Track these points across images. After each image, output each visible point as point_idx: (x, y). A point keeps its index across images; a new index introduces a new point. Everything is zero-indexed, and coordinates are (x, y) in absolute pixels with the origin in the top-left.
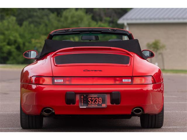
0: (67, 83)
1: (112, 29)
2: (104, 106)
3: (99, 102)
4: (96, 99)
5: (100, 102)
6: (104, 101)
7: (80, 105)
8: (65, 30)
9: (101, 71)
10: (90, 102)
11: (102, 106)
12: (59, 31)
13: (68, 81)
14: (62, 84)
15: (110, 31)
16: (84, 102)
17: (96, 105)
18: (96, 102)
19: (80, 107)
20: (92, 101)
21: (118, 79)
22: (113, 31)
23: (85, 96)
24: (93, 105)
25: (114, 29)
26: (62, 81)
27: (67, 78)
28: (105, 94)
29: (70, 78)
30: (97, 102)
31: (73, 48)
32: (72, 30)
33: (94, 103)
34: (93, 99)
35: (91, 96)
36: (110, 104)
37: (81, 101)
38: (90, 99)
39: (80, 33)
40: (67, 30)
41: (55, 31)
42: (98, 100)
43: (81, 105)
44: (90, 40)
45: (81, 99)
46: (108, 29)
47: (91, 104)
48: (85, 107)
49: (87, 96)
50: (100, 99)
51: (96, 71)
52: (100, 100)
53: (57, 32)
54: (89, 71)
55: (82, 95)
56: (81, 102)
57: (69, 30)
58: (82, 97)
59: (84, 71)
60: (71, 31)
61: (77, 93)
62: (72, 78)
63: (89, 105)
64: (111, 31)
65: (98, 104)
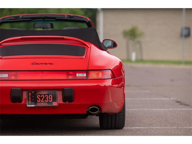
0: (13, 78)
1: (68, 16)
2: (55, 104)
3: (49, 100)
4: (45, 96)
5: (51, 100)
6: (55, 99)
7: (27, 103)
8: (14, 17)
9: (52, 64)
10: (39, 100)
11: (53, 104)
12: (7, 18)
13: (14, 75)
14: (7, 79)
15: (66, 18)
16: (32, 101)
17: (46, 104)
18: (45, 100)
19: (28, 106)
20: (41, 98)
21: (71, 73)
22: (70, 18)
23: (34, 93)
24: (42, 103)
25: (71, 16)
26: (7, 76)
27: (13, 73)
28: (57, 91)
29: (16, 72)
30: (47, 100)
31: (20, 37)
32: (23, 17)
33: (44, 101)
34: (43, 96)
35: (40, 93)
36: (62, 102)
37: (29, 98)
38: (39, 97)
39: (32, 20)
40: (16, 16)
41: (3, 18)
42: (48, 98)
43: (29, 103)
44: (44, 29)
45: (29, 96)
46: (64, 16)
47: (40, 102)
48: (34, 106)
49: (35, 93)
50: (50, 96)
51: (46, 64)
52: (50, 98)
53: (5, 19)
54: (38, 64)
55: (30, 92)
56: (29, 100)
57: (19, 16)
58: (30, 94)
59: (32, 64)
60: (21, 18)
61: (23, 89)
62: (18, 72)
63: (37, 103)
64: (68, 18)
65: (48, 103)
